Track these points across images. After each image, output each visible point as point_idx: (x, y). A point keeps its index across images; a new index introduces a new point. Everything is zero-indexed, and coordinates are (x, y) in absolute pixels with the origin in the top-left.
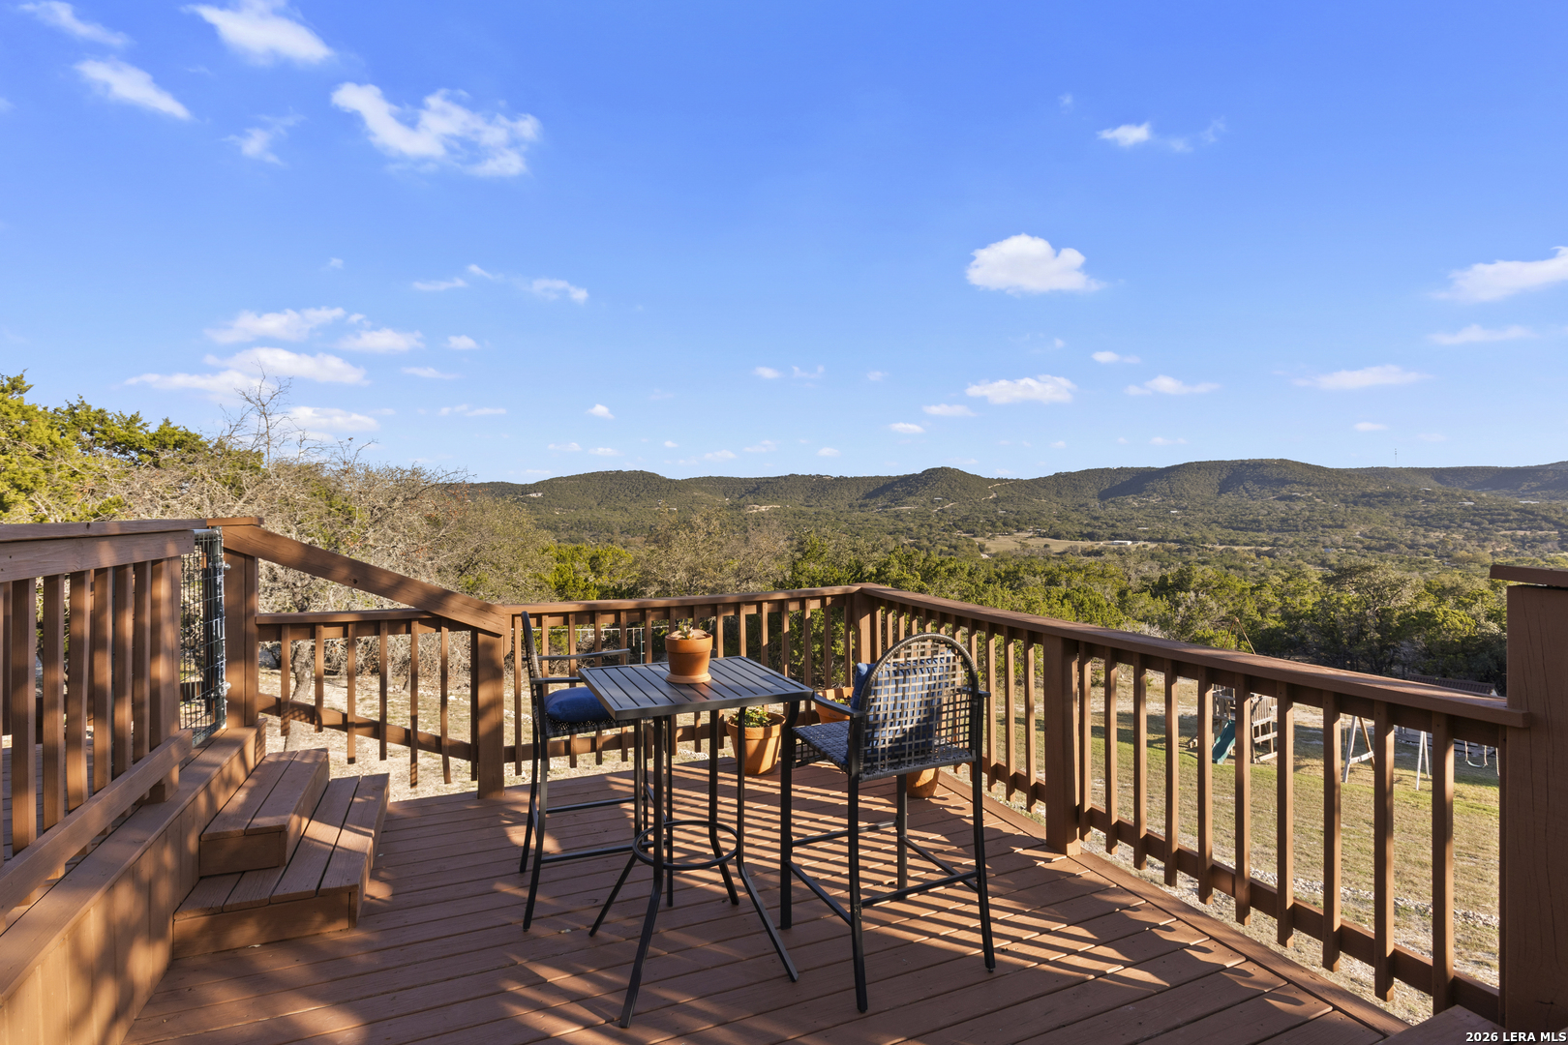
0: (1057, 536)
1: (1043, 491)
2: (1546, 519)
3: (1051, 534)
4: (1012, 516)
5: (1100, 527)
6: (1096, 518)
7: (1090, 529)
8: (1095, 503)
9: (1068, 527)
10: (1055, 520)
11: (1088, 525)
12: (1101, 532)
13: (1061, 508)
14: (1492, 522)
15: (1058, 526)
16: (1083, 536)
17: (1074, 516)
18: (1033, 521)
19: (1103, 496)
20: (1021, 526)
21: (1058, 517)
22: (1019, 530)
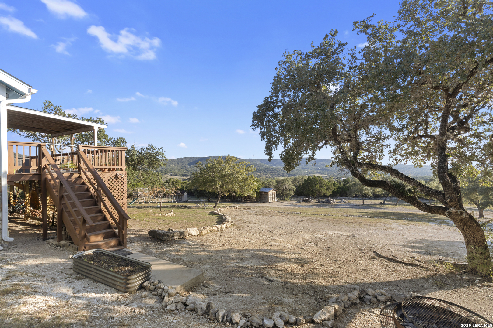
1: (174, 163)
3: (175, 175)
4: (164, 170)
5: (188, 173)
6: (187, 170)
7: (185, 173)
8: (187, 166)
9: (180, 173)
10: (176, 171)
11: (185, 172)
12: (188, 174)
13: (178, 168)
15: (177, 172)
16: (183, 175)
17: (182, 170)
18: (170, 171)
19: (190, 164)
20: (166, 173)
21: (177, 170)
22: (166, 174)
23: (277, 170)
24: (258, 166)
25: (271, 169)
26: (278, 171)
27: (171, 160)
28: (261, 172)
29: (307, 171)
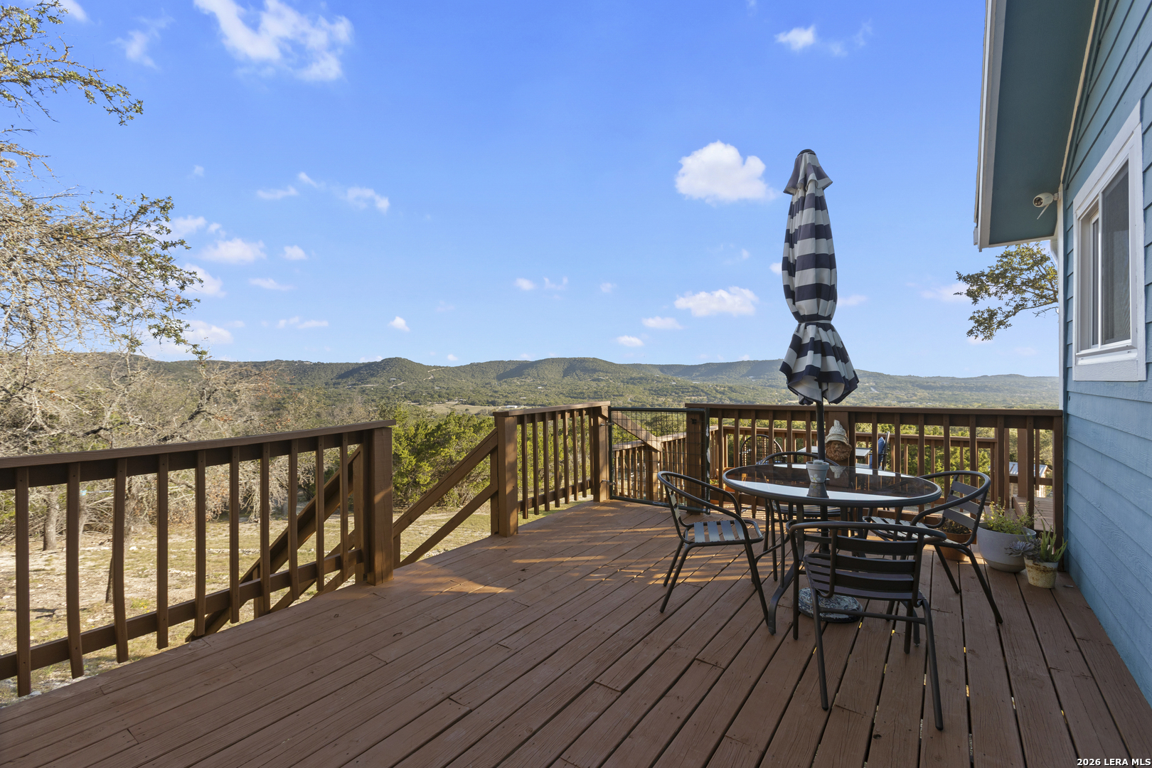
0: (473, 404)
1: (463, 375)
2: (702, 391)
3: (470, 402)
4: (444, 391)
5: (498, 398)
6: (496, 392)
7: (492, 399)
8: (495, 382)
10: (471, 393)
11: (491, 396)
12: (499, 400)
13: (475, 386)
14: (683, 392)
15: (474, 397)
16: (489, 403)
17: (483, 390)
18: (457, 394)
19: (500, 378)
20: (450, 397)
21: (473, 391)
22: (449, 400)
23: (705, 390)
24: (658, 382)
25: (691, 389)
26: (707, 394)
27: (456, 367)
28: (666, 395)
29: (777, 392)
